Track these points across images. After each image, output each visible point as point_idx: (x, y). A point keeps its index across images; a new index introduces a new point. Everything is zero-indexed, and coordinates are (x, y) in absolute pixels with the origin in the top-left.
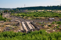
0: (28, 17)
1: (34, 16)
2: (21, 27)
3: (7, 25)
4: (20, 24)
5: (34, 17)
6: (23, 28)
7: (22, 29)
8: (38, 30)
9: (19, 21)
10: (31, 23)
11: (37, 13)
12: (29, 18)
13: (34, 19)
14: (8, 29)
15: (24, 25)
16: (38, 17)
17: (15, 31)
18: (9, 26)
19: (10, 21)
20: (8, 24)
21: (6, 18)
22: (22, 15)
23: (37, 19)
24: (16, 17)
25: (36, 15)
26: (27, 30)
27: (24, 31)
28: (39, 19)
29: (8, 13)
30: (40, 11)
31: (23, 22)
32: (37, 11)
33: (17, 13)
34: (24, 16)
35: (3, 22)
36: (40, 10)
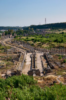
0: (43, 43)
1: (55, 41)
4: (22, 57)
10: (45, 56)
12: (45, 46)
13: (54, 47)
16: (62, 44)
23: (59, 47)
28: (63, 47)
31: (29, 55)
34: (35, 41)
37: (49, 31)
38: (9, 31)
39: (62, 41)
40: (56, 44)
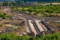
0: (38, 13)
1: (47, 11)
2: (27, 28)
3: (6, 24)
4: (26, 23)
5: (47, 13)
6: (30, 29)
7: (28, 31)
8: (53, 32)
9: (25, 19)
10: (42, 22)
11: (52, 6)
12: (39, 15)
13: (46, 16)
14: (8, 30)
15: (31, 25)
16: (52, 14)
17: (18, 34)
18: (10, 25)
19: (11, 18)
20: (8, 23)
21: (5, 14)
22: (28, 10)
24: (20, 12)
25: (49, 11)
26: (36, 33)
27: (32, 34)
28: (54, 16)
29: (8, 7)
30: (57, 4)
31: (30, 21)
32: (51, 5)
33: (22, 6)
34: (31, 11)
35: (2, 20)
36: (55, 2)
39: (52, 12)
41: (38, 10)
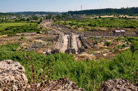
1: (89, 25)
3: (38, 39)
10: (80, 38)
12: (80, 29)
13: (88, 30)
20: (40, 38)
35: (35, 35)
36: (106, 15)
37: (84, 16)
38: (49, 16)
39: (95, 25)
40: (90, 28)
41: (80, 23)
